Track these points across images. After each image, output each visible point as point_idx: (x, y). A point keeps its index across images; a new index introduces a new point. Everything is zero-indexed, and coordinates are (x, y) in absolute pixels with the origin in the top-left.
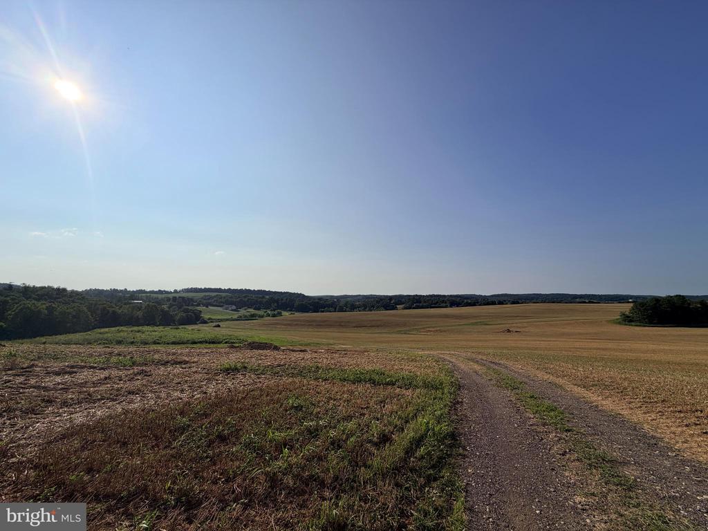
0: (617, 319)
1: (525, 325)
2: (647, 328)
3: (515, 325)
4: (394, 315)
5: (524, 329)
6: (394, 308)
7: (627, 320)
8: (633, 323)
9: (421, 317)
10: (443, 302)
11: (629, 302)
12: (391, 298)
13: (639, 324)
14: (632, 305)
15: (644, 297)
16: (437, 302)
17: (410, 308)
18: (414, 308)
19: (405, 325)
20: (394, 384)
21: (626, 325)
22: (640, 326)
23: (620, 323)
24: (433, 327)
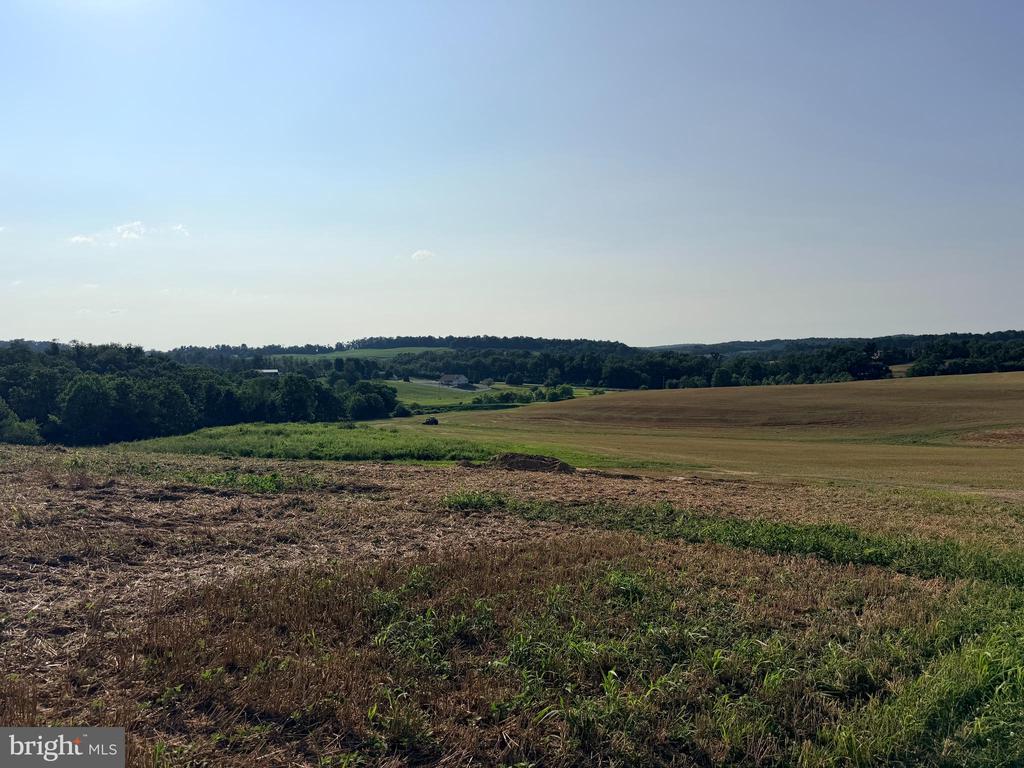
4: (880, 394)
19: (913, 418)
20: (886, 564)
24: (1008, 426)
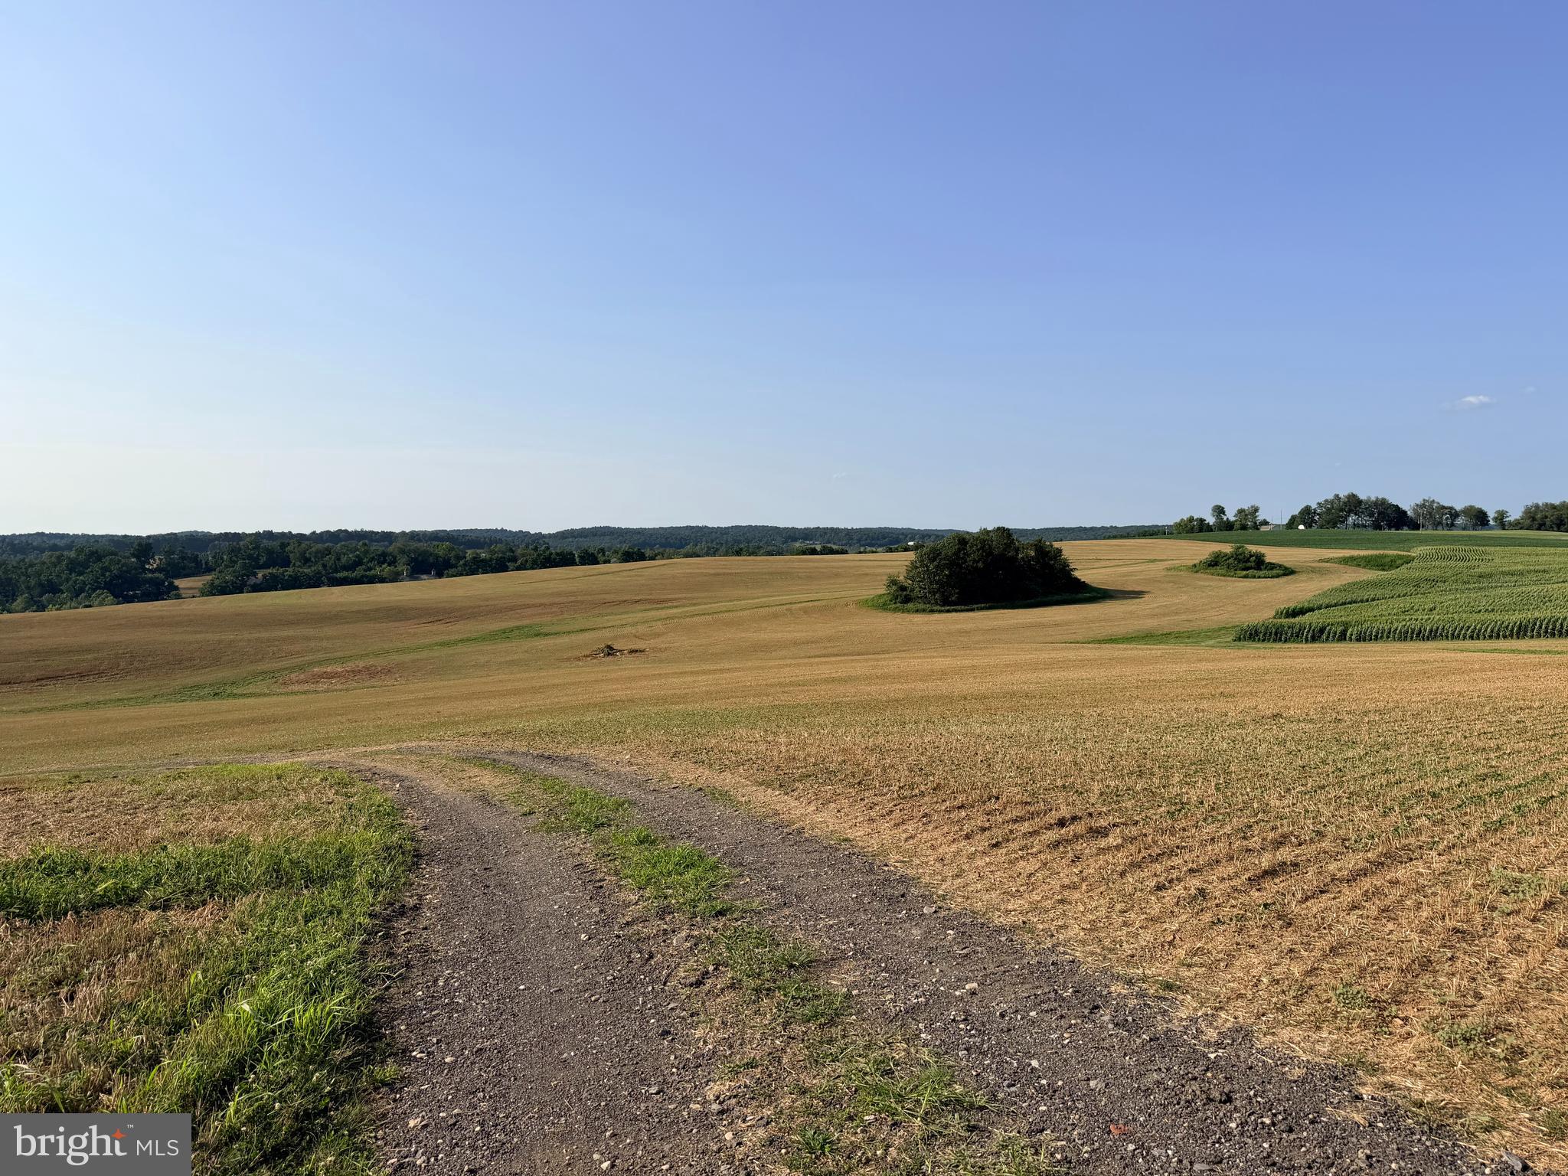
0: (880, 596)
1: (659, 627)
2: (937, 616)
3: (628, 630)
4: (159, 623)
5: (652, 642)
6: (160, 591)
7: (902, 597)
8: (910, 605)
9: (290, 623)
10: (383, 558)
11: (906, 549)
12: (145, 547)
13: (922, 606)
14: (911, 556)
15: (937, 535)
16: (358, 562)
17: (237, 588)
18: (256, 588)
19: (214, 657)
21: (896, 610)
22: (924, 611)
23: (884, 607)
24: (342, 660)
